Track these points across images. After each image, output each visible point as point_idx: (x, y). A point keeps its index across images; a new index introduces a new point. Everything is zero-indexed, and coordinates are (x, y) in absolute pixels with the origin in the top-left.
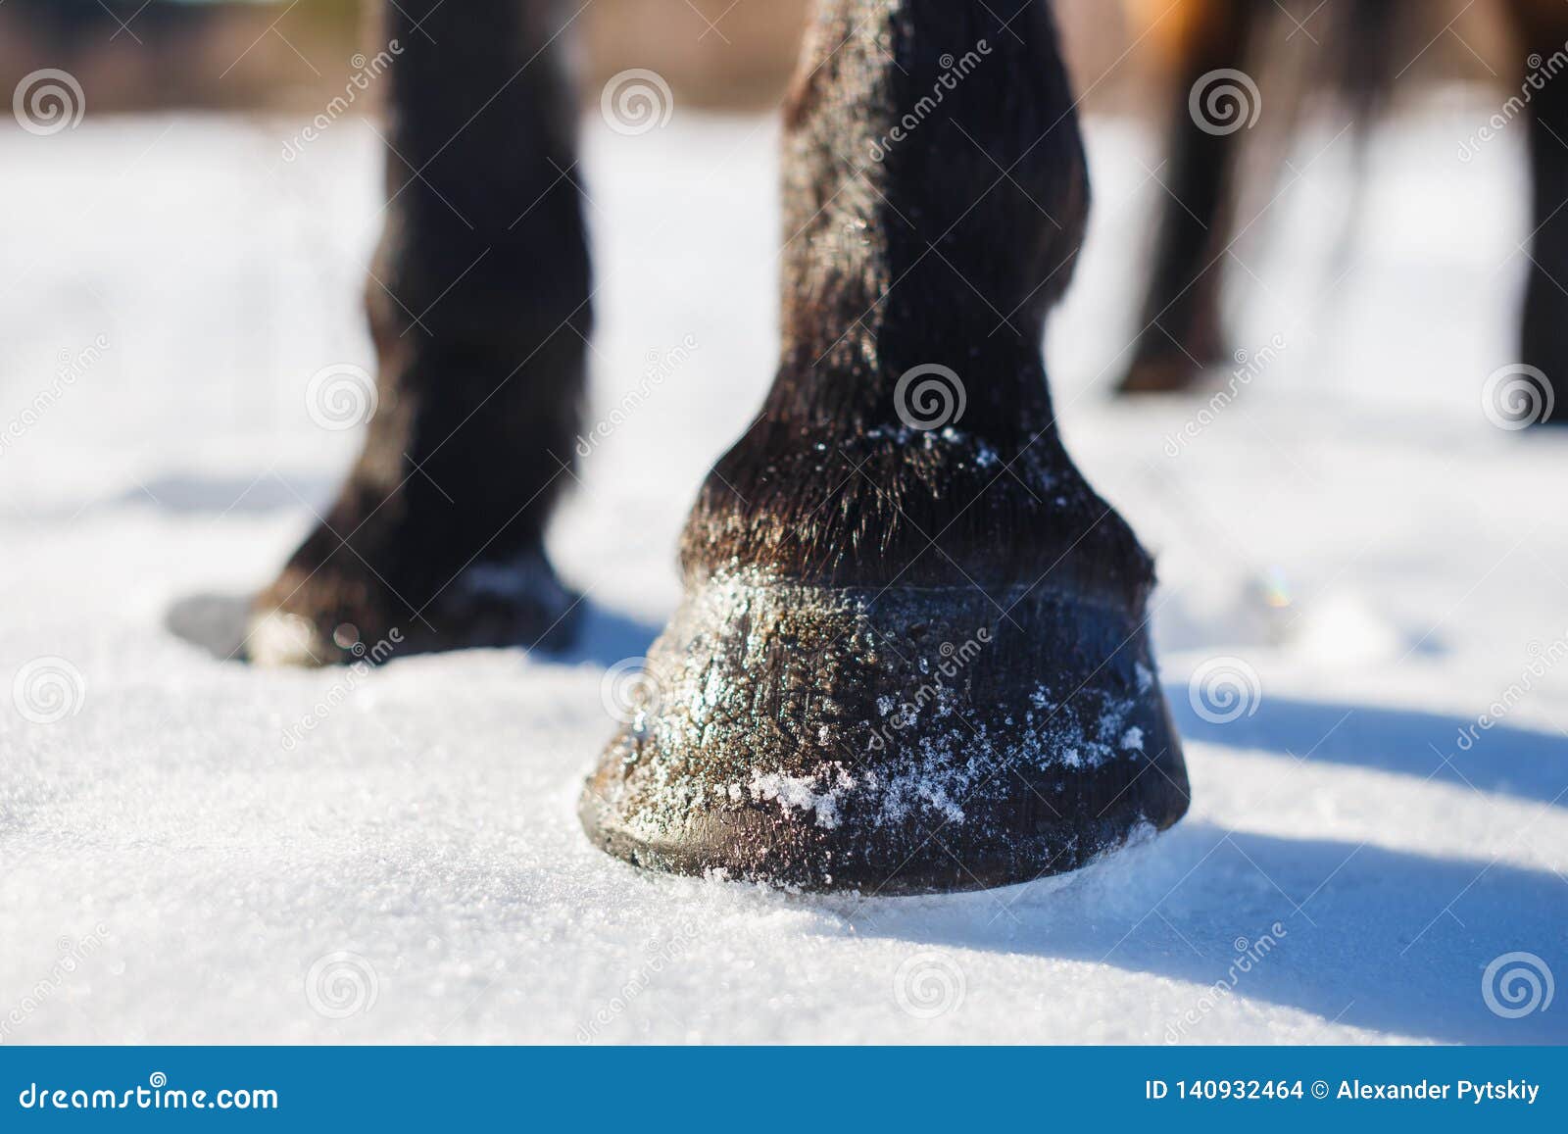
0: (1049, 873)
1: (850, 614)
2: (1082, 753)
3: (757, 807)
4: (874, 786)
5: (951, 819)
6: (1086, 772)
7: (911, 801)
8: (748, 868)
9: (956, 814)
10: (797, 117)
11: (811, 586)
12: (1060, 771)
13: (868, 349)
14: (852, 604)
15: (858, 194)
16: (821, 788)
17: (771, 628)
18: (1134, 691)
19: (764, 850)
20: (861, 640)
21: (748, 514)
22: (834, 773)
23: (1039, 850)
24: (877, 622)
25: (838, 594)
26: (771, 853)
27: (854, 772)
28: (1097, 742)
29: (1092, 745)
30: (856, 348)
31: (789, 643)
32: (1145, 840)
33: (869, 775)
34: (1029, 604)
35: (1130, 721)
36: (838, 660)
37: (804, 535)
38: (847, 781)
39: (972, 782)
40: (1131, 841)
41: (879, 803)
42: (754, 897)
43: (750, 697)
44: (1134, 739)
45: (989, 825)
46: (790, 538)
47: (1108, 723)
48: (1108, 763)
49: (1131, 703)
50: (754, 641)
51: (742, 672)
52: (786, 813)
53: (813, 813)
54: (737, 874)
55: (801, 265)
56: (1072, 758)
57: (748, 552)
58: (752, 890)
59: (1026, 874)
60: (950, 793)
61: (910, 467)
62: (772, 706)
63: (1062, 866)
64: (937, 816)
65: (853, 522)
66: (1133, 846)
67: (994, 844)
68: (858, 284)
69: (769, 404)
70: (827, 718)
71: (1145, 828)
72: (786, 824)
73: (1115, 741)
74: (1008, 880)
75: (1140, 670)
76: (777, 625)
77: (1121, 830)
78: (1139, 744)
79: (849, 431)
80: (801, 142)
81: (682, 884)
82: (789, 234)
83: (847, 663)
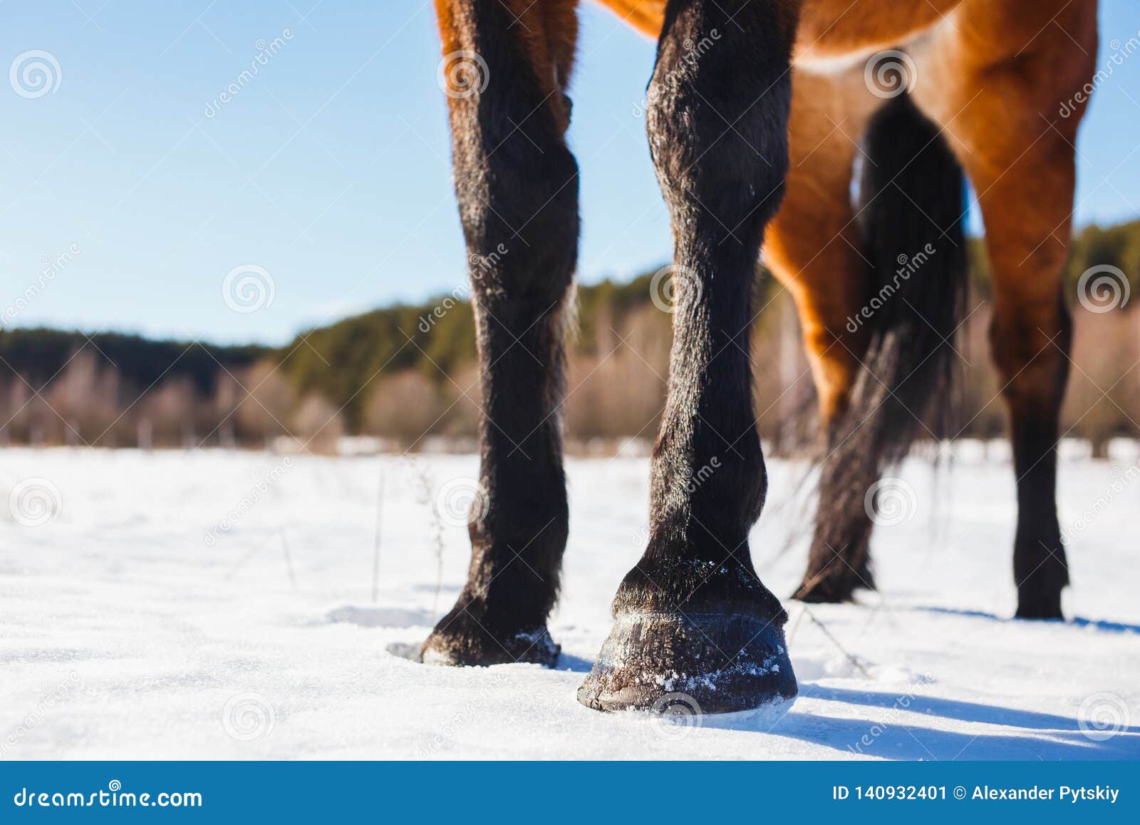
0: (745, 709)
1: (676, 622)
2: (756, 670)
3: (645, 685)
4: (685, 677)
5: (711, 689)
6: (757, 678)
7: (698, 683)
8: (642, 705)
9: (713, 687)
10: (658, 452)
11: (663, 613)
12: (749, 676)
13: (684, 535)
14: (677, 619)
15: (680, 480)
16: (667, 678)
17: (649, 627)
18: (776, 654)
19: (647, 699)
20: (680, 631)
21: (641, 590)
22: (671, 673)
23: (741, 700)
24: (686, 624)
25: (672, 615)
26: (650, 700)
27: (679, 673)
28: (762, 667)
29: (760, 669)
30: (679, 534)
31: (655, 633)
32: (780, 703)
33: (683, 674)
34: (739, 620)
35: (774, 663)
36: (673, 637)
37: (660, 596)
38: (675, 676)
39: (718, 677)
40: (774, 702)
41: (687, 683)
42: (644, 715)
43: (642, 650)
44: (776, 668)
45: (724, 691)
46: (655, 598)
47: (767, 662)
48: (766, 675)
49: (775, 657)
50: (644, 632)
51: (639, 642)
52: (655, 686)
53: (664, 686)
54: (638, 707)
55: (659, 507)
56: (753, 672)
57: (639, 604)
58: (643, 713)
59: (737, 709)
60: (711, 680)
61: (697, 574)
62: (650, 653)
63: (749, 706)
64: (707, 688)
65: (677, 591)
66: (775, 705)
67: (726, 698)
68: (680, 511)
69: (646, 554)
70: (669, 656)
71: (780, 698)
72: (655, 690)
73: (769, 668)
74: (730, 710)
75: (779, 647)
76: (651, 626)
77: (771, 697)
78: (778, 670)
79: (676, 561)
80: (659, 462)
81: (619, 713)
82: (654, 495)
83: (675, 639)
